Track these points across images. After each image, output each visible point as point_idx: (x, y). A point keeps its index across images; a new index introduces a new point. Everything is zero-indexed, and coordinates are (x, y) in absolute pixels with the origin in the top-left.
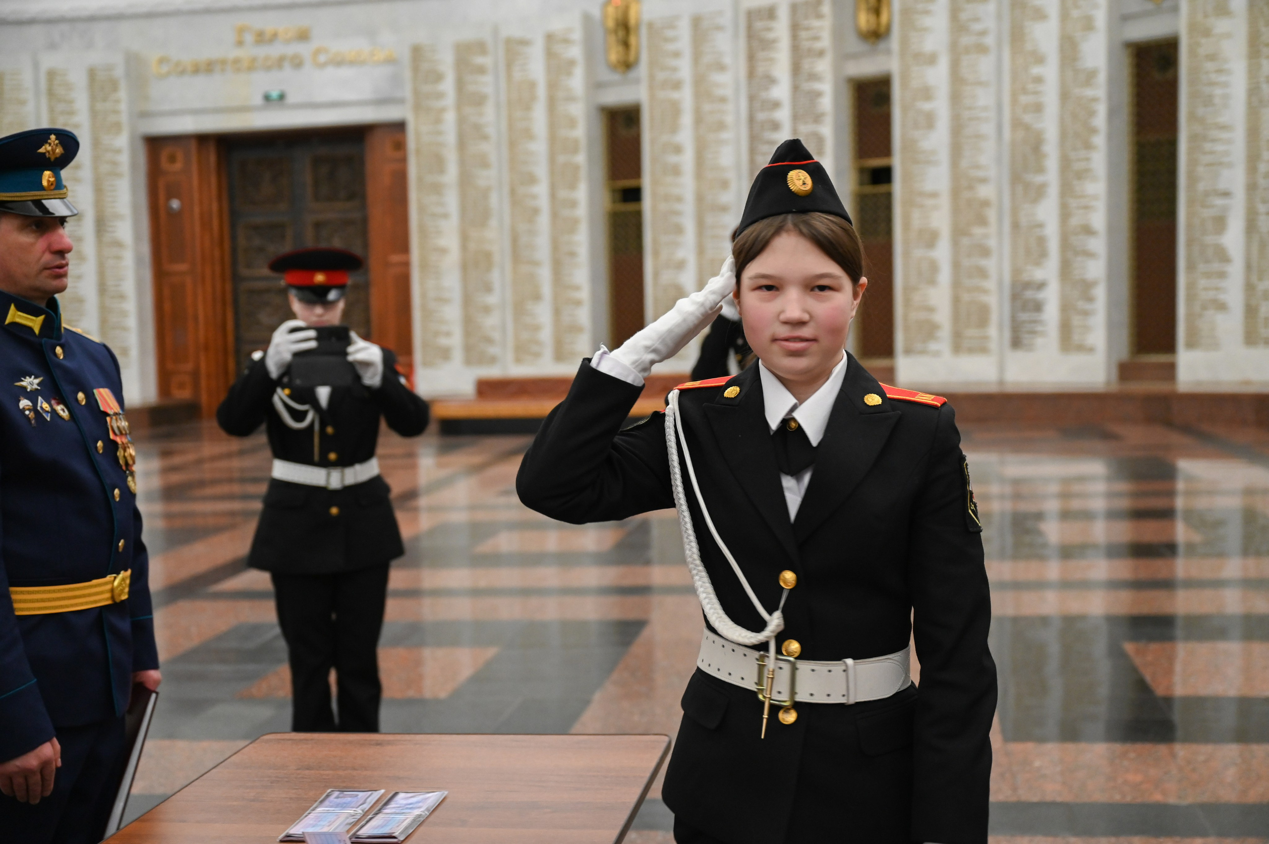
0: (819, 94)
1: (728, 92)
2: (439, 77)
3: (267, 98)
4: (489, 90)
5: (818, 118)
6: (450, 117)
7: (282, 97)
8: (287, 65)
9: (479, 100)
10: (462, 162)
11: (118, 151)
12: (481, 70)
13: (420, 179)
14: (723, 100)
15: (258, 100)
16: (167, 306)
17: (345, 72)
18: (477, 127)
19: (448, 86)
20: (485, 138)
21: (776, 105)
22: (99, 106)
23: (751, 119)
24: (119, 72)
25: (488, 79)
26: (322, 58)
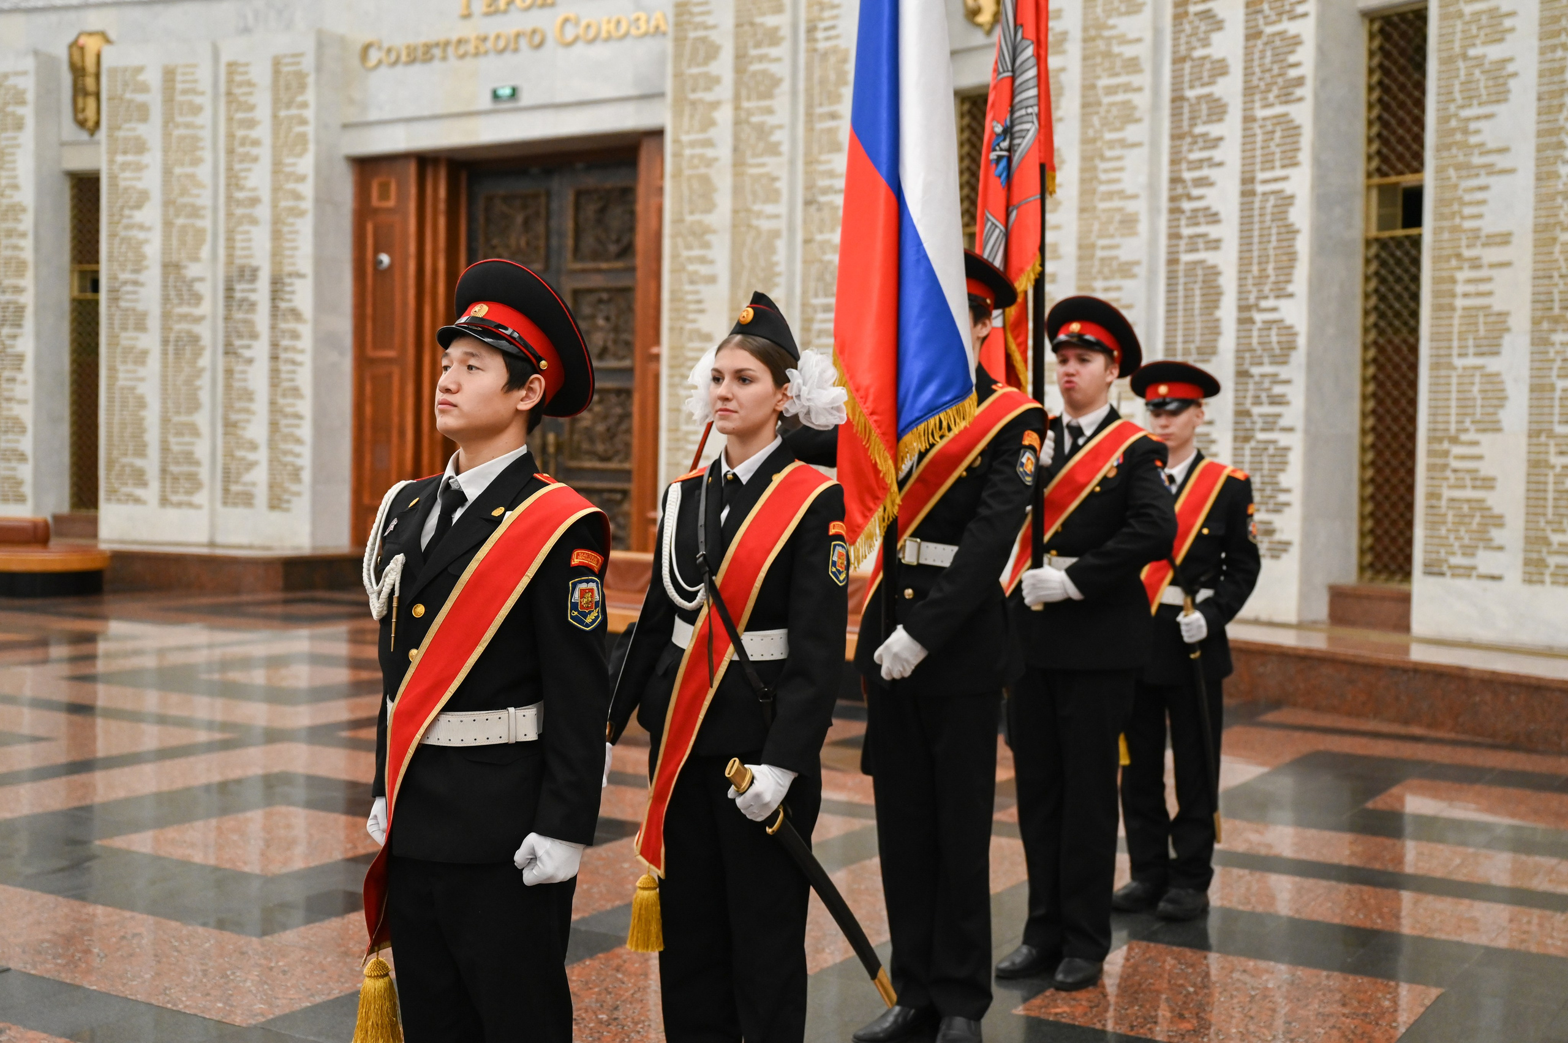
0: (1296, 41)
1: (1142, 51)
2: (712, 52)
3: (495, 96)
4: (781, 70)
5: (1288, 92)
6: (724, 115)
7: (514, 93)
8: (523, 43)
9: (767, 87)
10: (737, 191)
11: (302, 179)
12: (773, 37)
13: (678, 221)
14: (1133, 65)
15: (486, 102)
16: (368, 409)
17: (600, 52)
18: (762, 132)
19: (723, 66)
20: (773, 150)
21: (1220, 69)
22: (283, 113)
23: (1178, 99)
24: (308, 63)
25: (781, 51)
26: (570, 33)
